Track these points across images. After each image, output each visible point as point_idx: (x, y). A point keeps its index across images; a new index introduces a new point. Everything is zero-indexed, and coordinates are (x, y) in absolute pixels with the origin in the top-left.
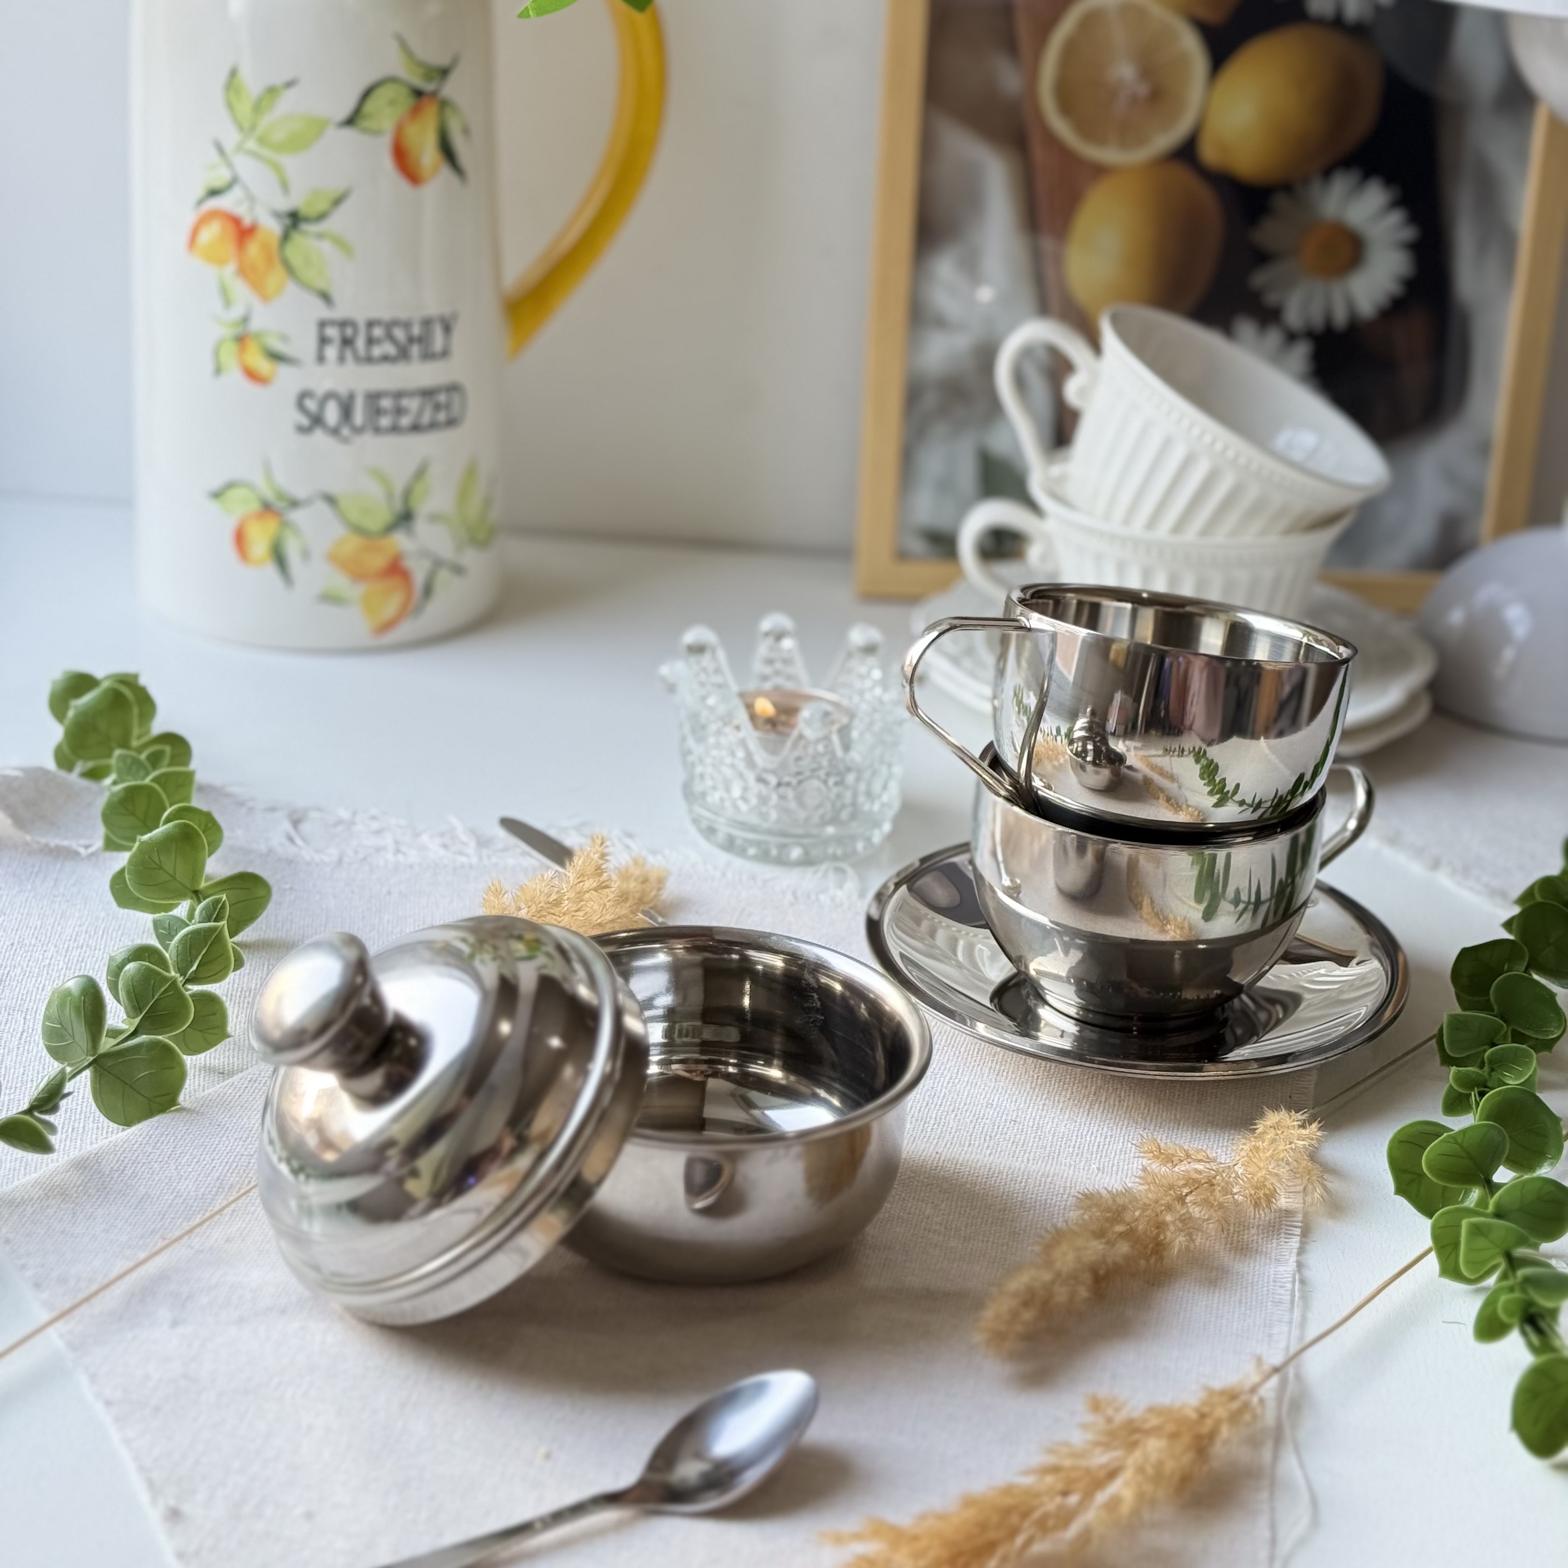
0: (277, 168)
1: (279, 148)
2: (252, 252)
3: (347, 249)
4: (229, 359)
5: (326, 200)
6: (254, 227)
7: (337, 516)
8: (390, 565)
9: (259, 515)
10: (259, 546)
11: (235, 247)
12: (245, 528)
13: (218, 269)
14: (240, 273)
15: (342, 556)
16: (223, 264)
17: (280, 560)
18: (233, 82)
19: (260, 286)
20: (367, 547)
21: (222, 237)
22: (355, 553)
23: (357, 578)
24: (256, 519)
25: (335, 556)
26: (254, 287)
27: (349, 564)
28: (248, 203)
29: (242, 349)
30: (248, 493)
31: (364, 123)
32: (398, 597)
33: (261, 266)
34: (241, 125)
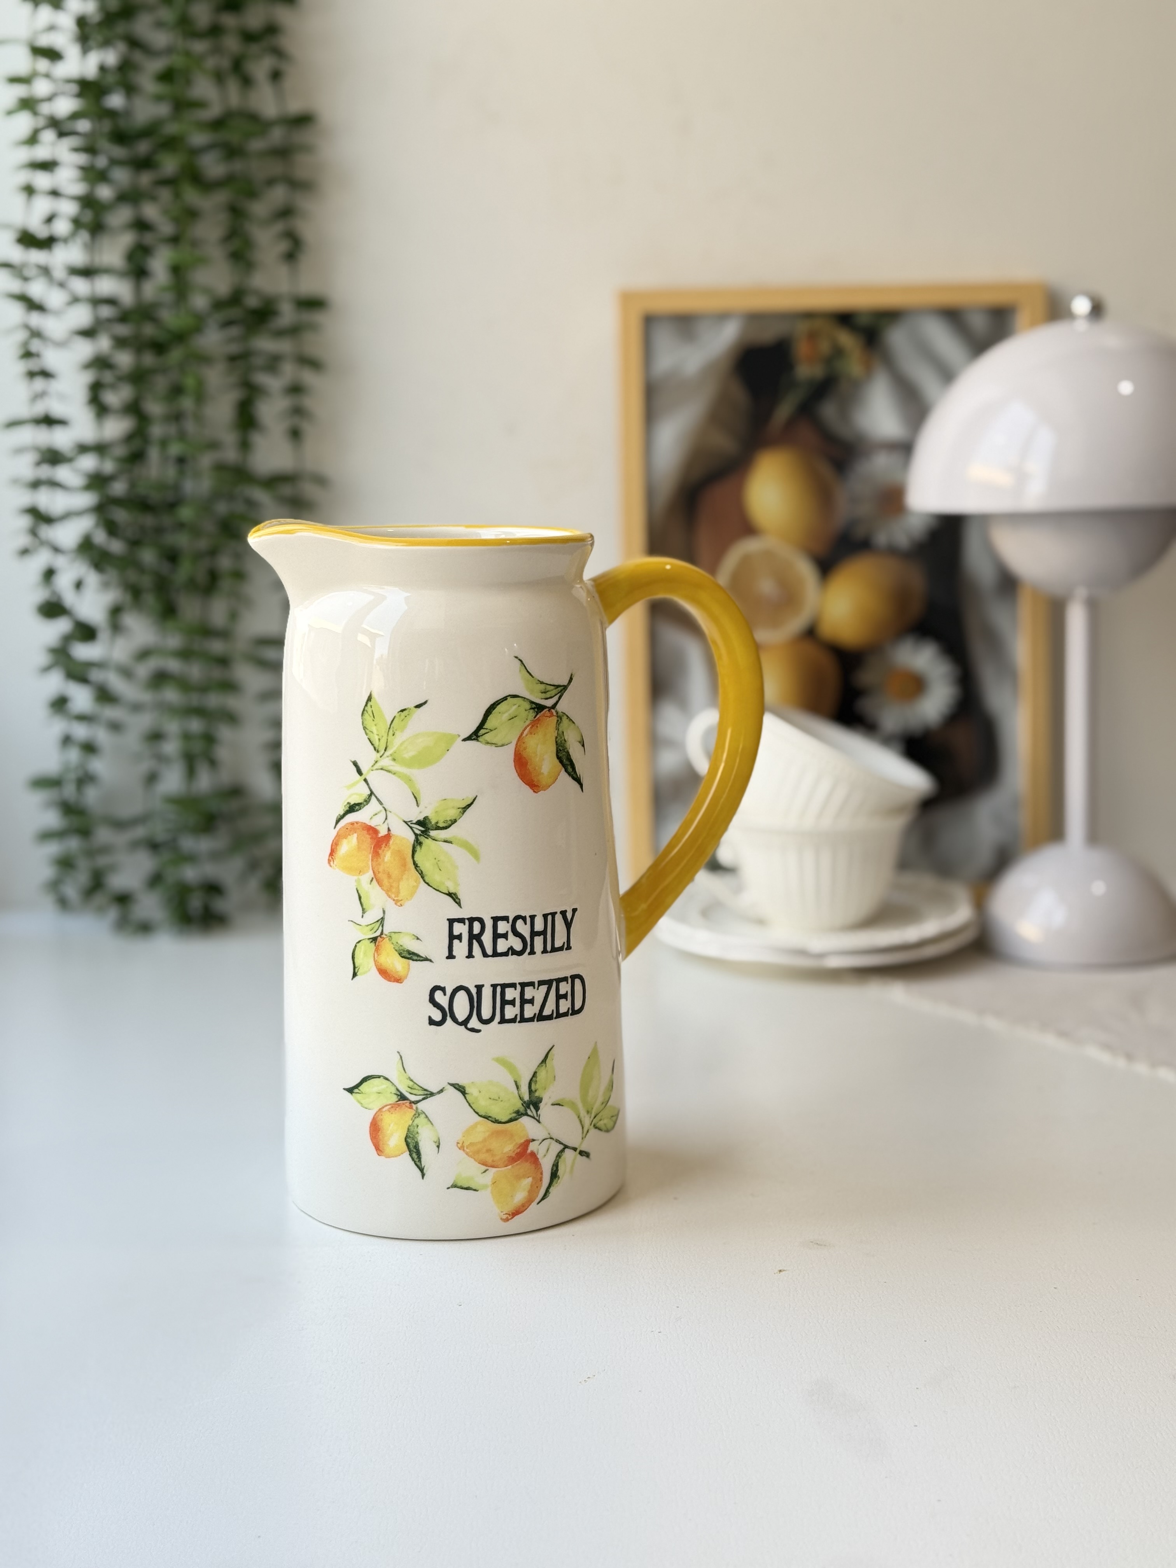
0: (408, 780)
1: (409, 763)
2: (386, 860)
3: (475, 854)
4: (366, 960)
5: (453, 807)
6: (388, 837)
7: (467, 1104)
8: (518, 1150)
9: (394, 1107)
10: (395, 1139)
11: (371, 856)
12: (382, 1120)
13: (356, 878)
14: (374, 880)
15: (471, 1144)
16: (361, 872)
17: (414, 1150)
18: (368, 708)
19: (394, 890)
20: (497, 1134)
21: (359, 848)
22: (485, 1140)
23: (487, 1165)
24: (392, 1110)
25: (466, 1144)
26: (388, 892)
27: (478, 1152)
28: (382, 815)
29: (377, 949)
30: (384, 1086)
31: (487, 737)
32: (527, 1182)
33: (395, 873)
34: (376, 746)
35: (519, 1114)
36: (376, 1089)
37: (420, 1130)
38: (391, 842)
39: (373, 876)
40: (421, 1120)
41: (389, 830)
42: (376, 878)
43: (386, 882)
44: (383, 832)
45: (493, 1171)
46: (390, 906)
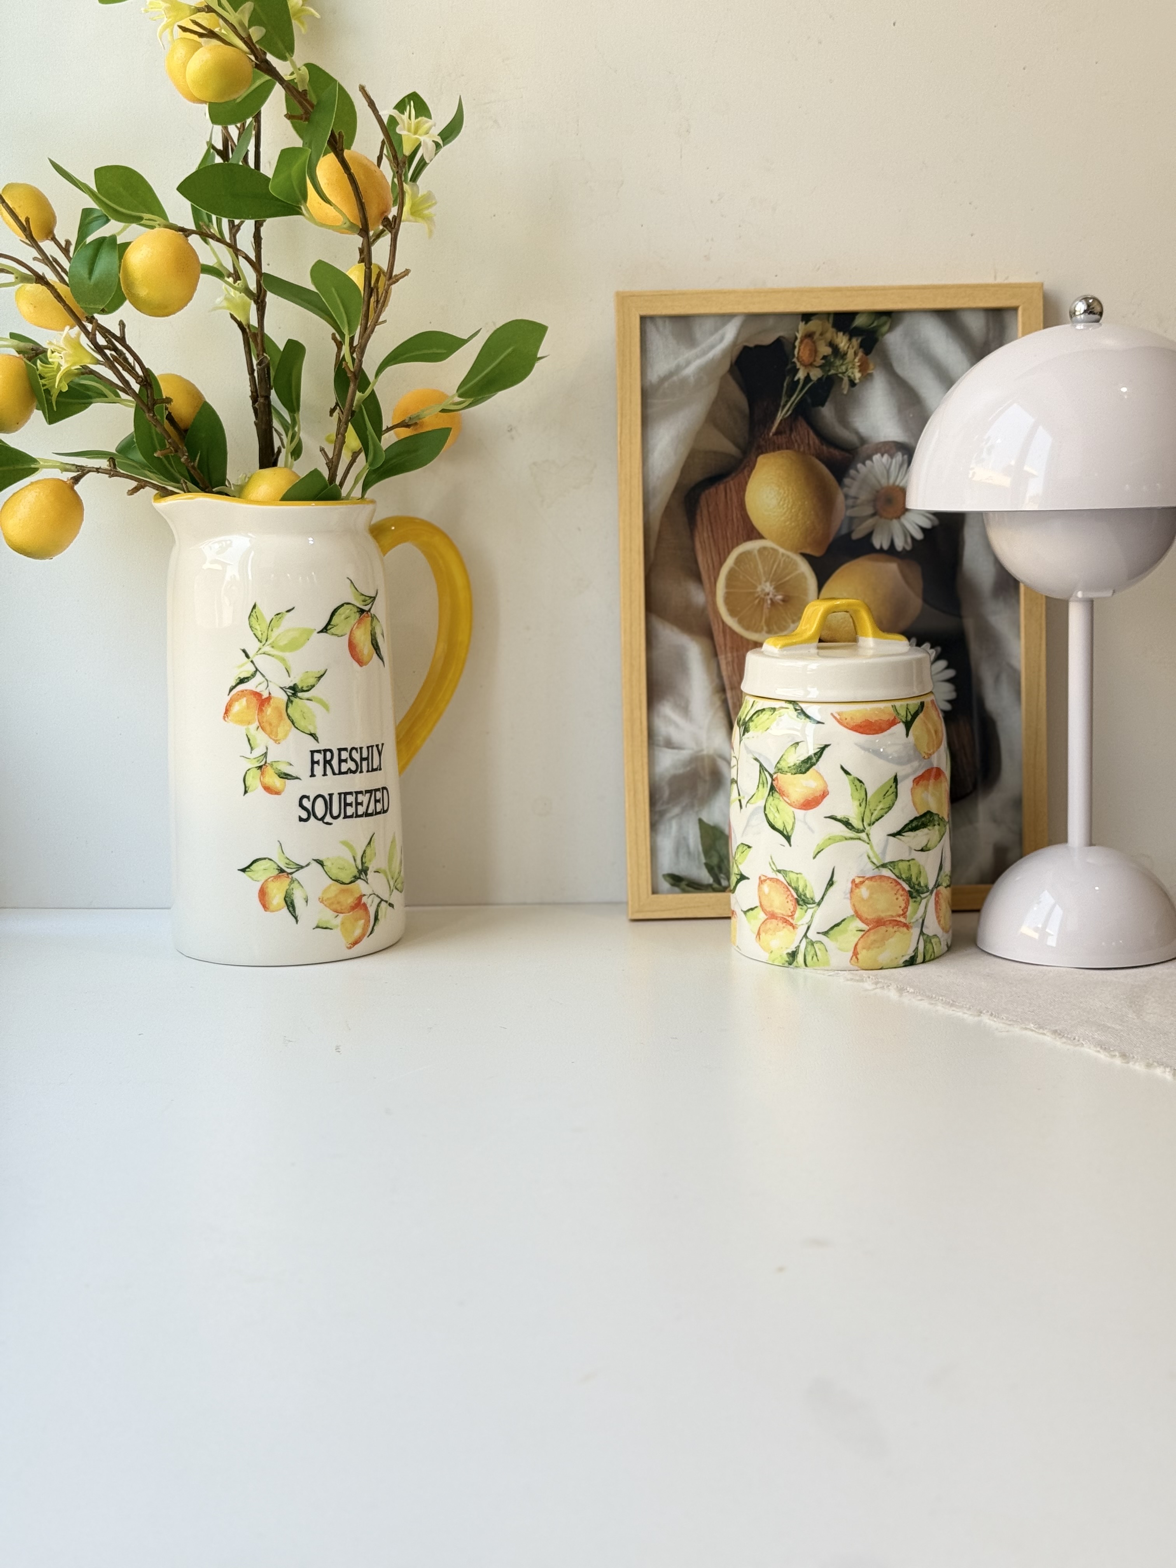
0: (283, 660)
1: (283, 649)
2: (268, 713)
3: (326, 706)
4: (254, 781)
5: (313, 677)
6: (269, 698)
7: (324, 873)
8: (356, 902)
9: (276, 877)
10: (277, 897)
11: (257, 712)
12: (267, 887)
13: (245, 727)
14: (260, 728)
15: (328, 899)
16: (249, 723)
17: (290, 905)
18: (253, 613)
19: (274, 733)
20: (343, 891)
21: (248, 707)
22: (336, 896)
23: (338, 912)
24: (274, 880)
25: (324, 899)
26: (269, 735)
27: (332, 903)
28: (265, 684)
29: (262, 774)
30: (269, 865)
31: (333, 630)
32: (362, 922)
33: (274, 721)
34: (260, 638)
35: (356, 878)
36: (263, 867)
37: (294, 891)
38: (271, 701)
39: (258, 725)
40: (295, 885)
41: (270, 693)
42: (261, 726)
43: (268, 728)
44: (265, 695)
45: (341, 915)
46: (271, 744)
